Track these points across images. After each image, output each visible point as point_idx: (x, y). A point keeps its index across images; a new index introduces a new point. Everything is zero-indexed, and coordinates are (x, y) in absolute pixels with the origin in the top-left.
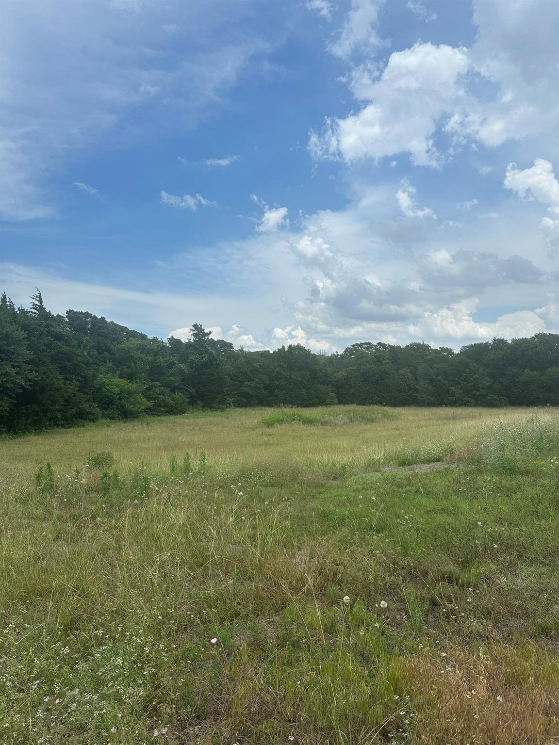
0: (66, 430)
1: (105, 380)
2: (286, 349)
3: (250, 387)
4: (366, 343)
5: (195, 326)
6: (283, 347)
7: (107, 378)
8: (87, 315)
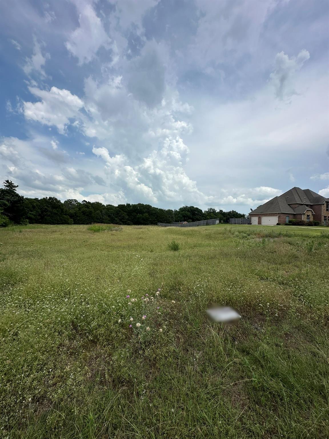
3: (32, 214)
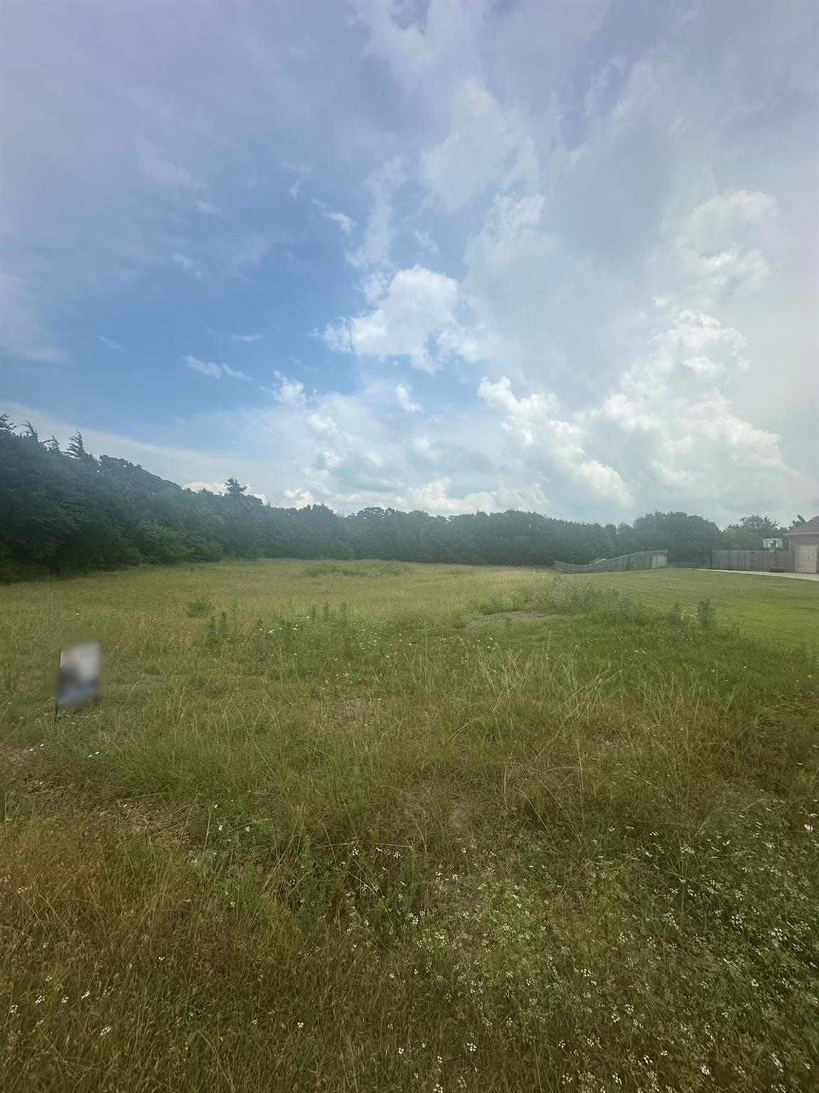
0: (107, 573)
1: (146, 526)
2: (312, 508)
4: (376, 508)
5: (231, 481)
6: (309, 506)
7: (147, 524)
8: (123, 461)
